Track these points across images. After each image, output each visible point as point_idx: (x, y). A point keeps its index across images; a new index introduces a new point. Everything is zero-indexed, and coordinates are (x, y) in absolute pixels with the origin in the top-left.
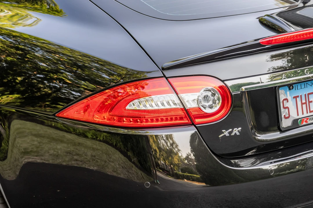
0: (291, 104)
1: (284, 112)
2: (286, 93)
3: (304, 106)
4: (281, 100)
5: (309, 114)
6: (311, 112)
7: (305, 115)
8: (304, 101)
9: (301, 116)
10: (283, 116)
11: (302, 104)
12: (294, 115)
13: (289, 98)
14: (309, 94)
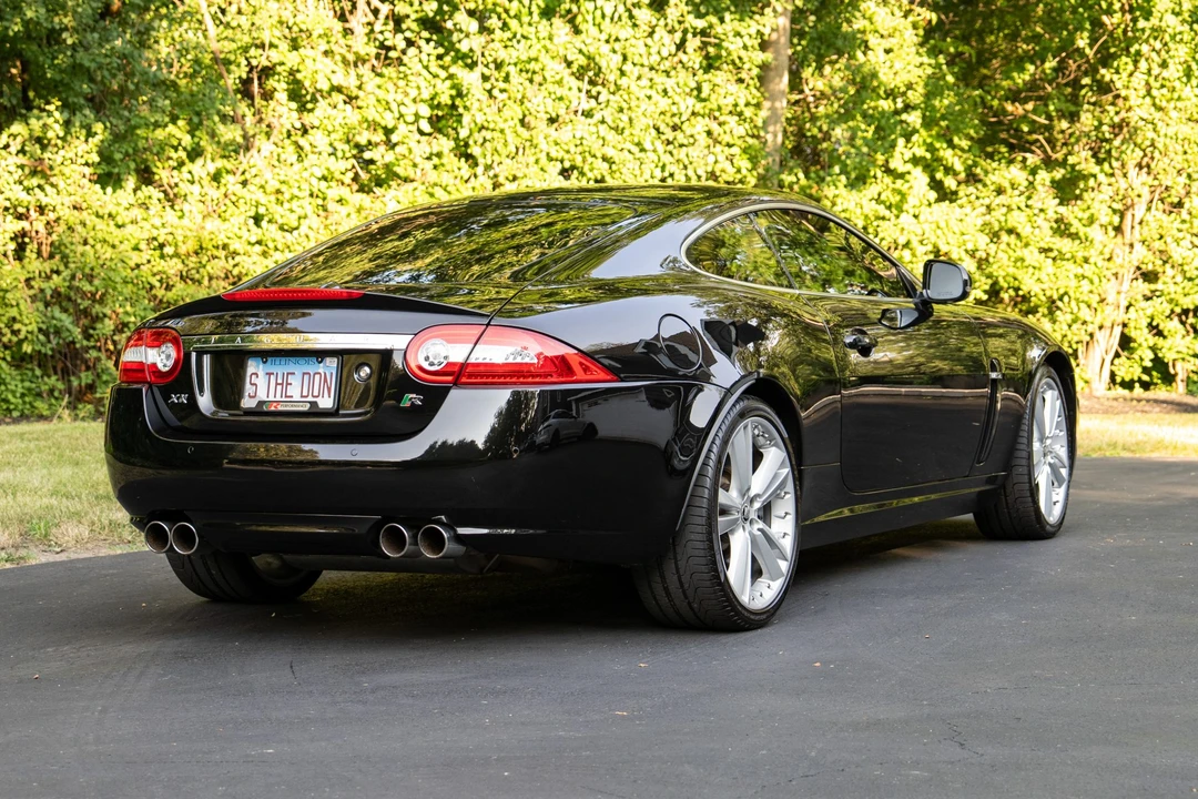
0: (261, 381)
1: (248, 389)
2: (258, 366)
3: (279, 387)
4: (249, 374)
5: (284, 399)
6: (286, 397)
7: (278, 398)
8: (280, 381)
9: (271, 398)
10: (247, 394)
11: (277, 384)
12: (262, 395)
13: (261, 373)
14: (288, 374)
